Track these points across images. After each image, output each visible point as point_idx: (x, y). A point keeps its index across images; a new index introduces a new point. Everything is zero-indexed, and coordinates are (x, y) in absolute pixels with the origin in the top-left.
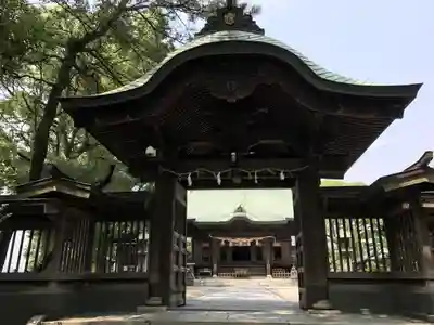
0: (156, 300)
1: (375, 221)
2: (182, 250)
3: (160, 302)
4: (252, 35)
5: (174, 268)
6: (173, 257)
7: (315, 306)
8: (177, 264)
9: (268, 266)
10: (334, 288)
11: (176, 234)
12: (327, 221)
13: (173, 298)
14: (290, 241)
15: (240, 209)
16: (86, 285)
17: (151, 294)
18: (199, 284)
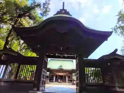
0: (36, 89)
2: (45, 74)
3: (36, 90)
5: (42, 79)
6: (42, 76)
11: (44, 70)
12: (86, 68)
13: (41, 88)
15: (61, 66)
18: (50, 84)
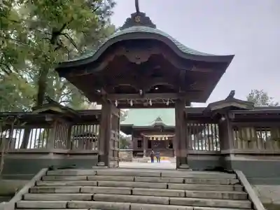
0: (102, 163)
1: (213, 125)
2: (117, 139)
3: (104, 164)
4: (149, 28)
5: (112, 148)
6: (111, 143)
7: (181, 167)
8: (114, 146)
10: (190, 158)
11: (113, 132)
13: (111, 163)
15: (159, 119)
16: (68, 156)
17: (99, 161)
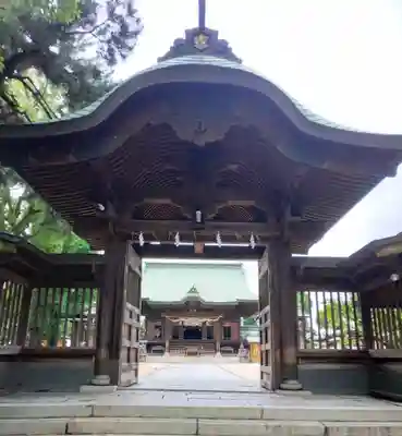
0: (104, 379)
3: (108, 382)
4: (228, 61)
5: (125, 342)
6: (124, 330)
8: (130, 339)
9: (218, 345)
11: (129, 306)
12: (298, 294)
13: (124, 377)
14: (239, 322)
15: (193, 290)
17: (97, 372)
